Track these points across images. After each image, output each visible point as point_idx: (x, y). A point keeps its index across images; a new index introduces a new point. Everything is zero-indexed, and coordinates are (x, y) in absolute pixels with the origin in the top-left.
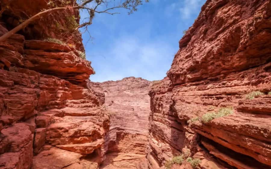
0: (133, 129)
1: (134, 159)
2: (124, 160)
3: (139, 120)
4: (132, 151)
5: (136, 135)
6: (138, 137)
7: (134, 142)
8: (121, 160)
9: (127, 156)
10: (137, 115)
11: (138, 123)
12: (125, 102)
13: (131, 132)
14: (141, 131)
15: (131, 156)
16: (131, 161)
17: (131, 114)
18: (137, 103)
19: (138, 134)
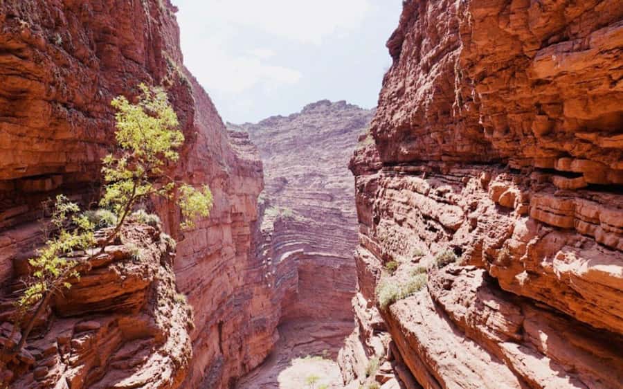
1: (339, 335)
2: (318, 339)
3: (345, 228)
5: (341, 269)
6: (346, 276)
7: (338, 290)
8: (313, 341)
9: (325, 328)
10: (340, 215)
11: (344, 237)
13: (329, 262)
16: (334, 341)
17: (326, 213)
19: (344, 267)
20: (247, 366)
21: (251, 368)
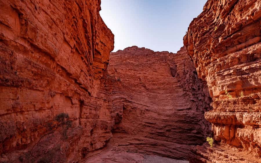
0: (142, 103)
1: (144, 144)
2: (131, 144)
3: (148, 92)
4: (141, 133)
5: (145, 111)
6: (148, 115)
7: (143, 121)
8: (128, 145)
9: (135, 139)
10: (145, 87)
11: (147, 96)
12: (130, 71)
13: (140, 107)
14: (151, 106)
15: (139, 140)
16: (139, 146)
17: (138, 85)
18: (144, 72)
19: (147, 110)
20: (94, 146)
21: (96, 148)
